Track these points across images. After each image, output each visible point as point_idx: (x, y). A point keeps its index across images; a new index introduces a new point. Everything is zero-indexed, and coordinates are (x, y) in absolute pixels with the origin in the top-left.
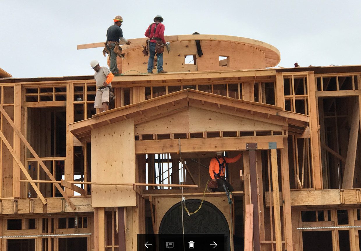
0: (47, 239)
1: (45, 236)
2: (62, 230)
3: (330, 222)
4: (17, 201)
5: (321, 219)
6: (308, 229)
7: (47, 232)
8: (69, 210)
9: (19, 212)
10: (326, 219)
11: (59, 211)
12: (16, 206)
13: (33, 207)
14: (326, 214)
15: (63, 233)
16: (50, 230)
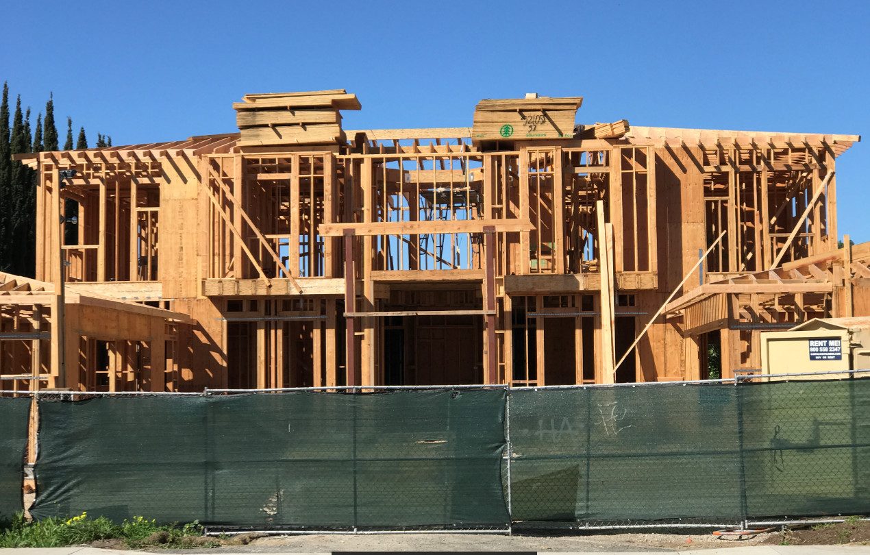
0: (270, 322)
1: (268, 318)
2: (286, 313)
3: (574, 308)
4: (238, 282)
5: (565, 304)
6: (550, 315)
7: (270, 314)
8: (295, 292)
9: (241, 294)
10: (570, 304)
11: (283, 293)
12: (238, 288)
13: (256, 289)
14: (570, 299)
15: (287, 316)
16: (273, 312)
